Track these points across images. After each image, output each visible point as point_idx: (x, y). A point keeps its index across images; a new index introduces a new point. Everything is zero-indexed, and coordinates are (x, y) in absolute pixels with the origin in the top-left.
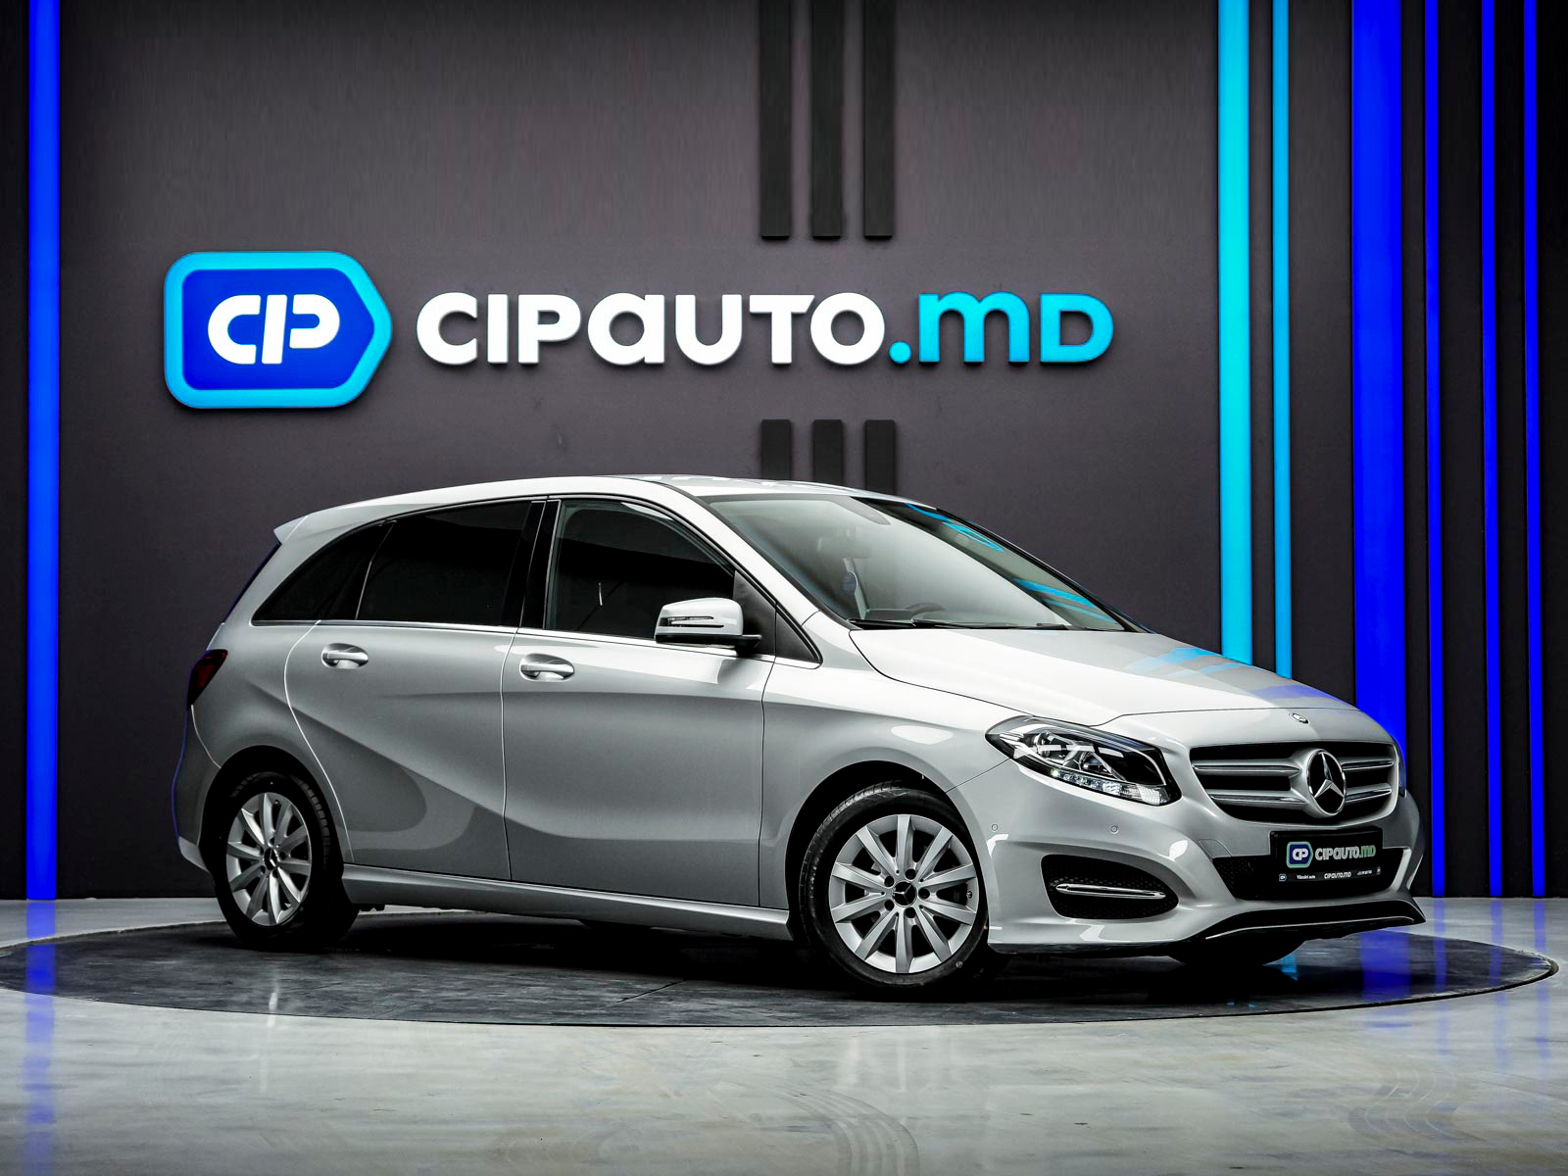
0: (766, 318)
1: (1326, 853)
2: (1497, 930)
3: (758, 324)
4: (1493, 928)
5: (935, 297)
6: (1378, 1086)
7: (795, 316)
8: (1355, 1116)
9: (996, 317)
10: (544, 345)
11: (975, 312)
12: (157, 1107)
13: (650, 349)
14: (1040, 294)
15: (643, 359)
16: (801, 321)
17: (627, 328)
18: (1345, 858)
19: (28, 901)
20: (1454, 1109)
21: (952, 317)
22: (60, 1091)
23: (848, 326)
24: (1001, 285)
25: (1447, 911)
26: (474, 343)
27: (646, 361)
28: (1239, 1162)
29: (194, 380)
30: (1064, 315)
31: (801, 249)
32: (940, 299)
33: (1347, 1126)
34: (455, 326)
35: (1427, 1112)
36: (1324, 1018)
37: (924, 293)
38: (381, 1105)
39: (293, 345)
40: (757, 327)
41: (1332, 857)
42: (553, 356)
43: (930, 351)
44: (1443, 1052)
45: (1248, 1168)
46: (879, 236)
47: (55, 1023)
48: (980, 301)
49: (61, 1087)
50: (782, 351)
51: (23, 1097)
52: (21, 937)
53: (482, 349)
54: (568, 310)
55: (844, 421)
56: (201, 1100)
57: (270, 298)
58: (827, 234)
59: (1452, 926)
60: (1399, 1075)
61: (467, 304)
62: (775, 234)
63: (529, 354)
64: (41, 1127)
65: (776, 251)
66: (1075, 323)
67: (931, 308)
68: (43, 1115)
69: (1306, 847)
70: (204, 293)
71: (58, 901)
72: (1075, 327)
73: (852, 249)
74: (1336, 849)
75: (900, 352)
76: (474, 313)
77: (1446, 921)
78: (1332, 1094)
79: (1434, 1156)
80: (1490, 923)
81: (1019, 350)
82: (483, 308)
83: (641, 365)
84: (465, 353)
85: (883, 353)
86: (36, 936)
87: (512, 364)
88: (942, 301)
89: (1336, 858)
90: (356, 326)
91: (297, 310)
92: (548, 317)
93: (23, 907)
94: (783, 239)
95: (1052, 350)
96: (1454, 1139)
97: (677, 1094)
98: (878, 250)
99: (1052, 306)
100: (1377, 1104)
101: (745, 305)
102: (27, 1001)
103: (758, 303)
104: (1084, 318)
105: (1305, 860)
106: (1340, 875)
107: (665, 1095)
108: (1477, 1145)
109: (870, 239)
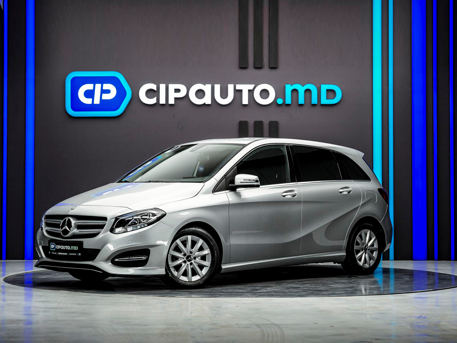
0: (241, 91)
1: (59, 247)
2: (453, 270)
3: (238, 93)
4: (452, 270)
5: (290, 85)
6: (418, 316)
7: (249, 91)
8: (411, 325)
9: (308, 91)
10: (176, 99)
11: (301, 90)
12: (63, 321)
13: (207, 100)
14: (321, 85)
15: (205, 103)
16: (251, 92)
17: (200, 94)
18: (64, 249)
19: (25, 260)
20: (440, 322)
21: (295, 91)
22: (33, 316)
23: (265, 93)
24: (309, 82)
25: (439, 265)
26: (156, 98)
27: (206, 103)
28: (378, 338)
29: (74, 109)
30: (328, 90)
31: (251, 71)
32: (291, 86)
33: (409, 327)
34: (150, 93)
35: (433, 323)
36: (402, 296)
37: (287, 84)
38: (128, 320)
39: (103, 98)
40: (238, 94)
41: (60, 248)
42: (179, 102)
43: (288, 101)
44: (437, 306)
45: (380, 339)
46: (274, 67)
47: (33, 296)
48: (303, 86)
49: (34, 315)
50: (245, 101)
51: (23, 317)
52: (23, 271)
53: (158, 100)
54: (183, 88)
55: (263, 121)
56: (75, 319)
57: (96, 85)
58: (258, 67)
59: (440, 269)
60: (424, 312)
61: (154, 87)
62: (243, 66)
63: (171, 101)
64: (28, 326)
65: (244, 72)
66: (331, 93)
67: (289, 88)
68: (30, 323)
69: (54, 244)
70: (77, 83)
71: (34, 260)
72: (331, 94)
73: (266, 71)
74: (62, 246)
75: (280, 101)
76: (155, 89)
77: (438, 268)
78: (405, 318)
79: (434, 336)
80: (451, 268)
81: (314, 101)
82: (158, 88)
83: (204, 104)
84: (153, 101)
85: (275, 101)
86: (27, 270)
87: (167, 104)
88: (292, 86)
89: (61, 249)
90: (121, 93)
91: (104, 88)
92: (177, 91)
93: (23, 262)
94: (246, 68)
95: (324, 101)
96: (440, 331)
97: (214, 317)
98: (273, 72)
99: (324, 88)
100: (418, 321)
101: (235, 87)
102: (25, 290)
103: (239, 87)
104: (333, 91)
105: (54, 248)
106: (63, 254)
107: (211, 318)
108: (446, 333)
109: (271, 68)
